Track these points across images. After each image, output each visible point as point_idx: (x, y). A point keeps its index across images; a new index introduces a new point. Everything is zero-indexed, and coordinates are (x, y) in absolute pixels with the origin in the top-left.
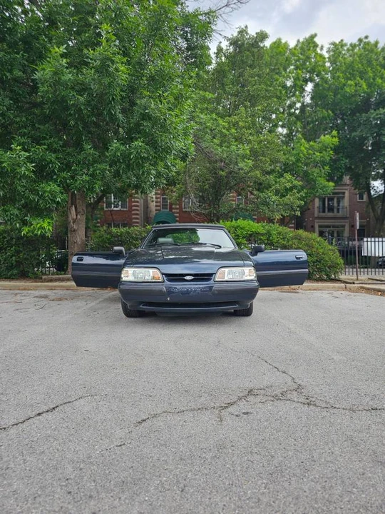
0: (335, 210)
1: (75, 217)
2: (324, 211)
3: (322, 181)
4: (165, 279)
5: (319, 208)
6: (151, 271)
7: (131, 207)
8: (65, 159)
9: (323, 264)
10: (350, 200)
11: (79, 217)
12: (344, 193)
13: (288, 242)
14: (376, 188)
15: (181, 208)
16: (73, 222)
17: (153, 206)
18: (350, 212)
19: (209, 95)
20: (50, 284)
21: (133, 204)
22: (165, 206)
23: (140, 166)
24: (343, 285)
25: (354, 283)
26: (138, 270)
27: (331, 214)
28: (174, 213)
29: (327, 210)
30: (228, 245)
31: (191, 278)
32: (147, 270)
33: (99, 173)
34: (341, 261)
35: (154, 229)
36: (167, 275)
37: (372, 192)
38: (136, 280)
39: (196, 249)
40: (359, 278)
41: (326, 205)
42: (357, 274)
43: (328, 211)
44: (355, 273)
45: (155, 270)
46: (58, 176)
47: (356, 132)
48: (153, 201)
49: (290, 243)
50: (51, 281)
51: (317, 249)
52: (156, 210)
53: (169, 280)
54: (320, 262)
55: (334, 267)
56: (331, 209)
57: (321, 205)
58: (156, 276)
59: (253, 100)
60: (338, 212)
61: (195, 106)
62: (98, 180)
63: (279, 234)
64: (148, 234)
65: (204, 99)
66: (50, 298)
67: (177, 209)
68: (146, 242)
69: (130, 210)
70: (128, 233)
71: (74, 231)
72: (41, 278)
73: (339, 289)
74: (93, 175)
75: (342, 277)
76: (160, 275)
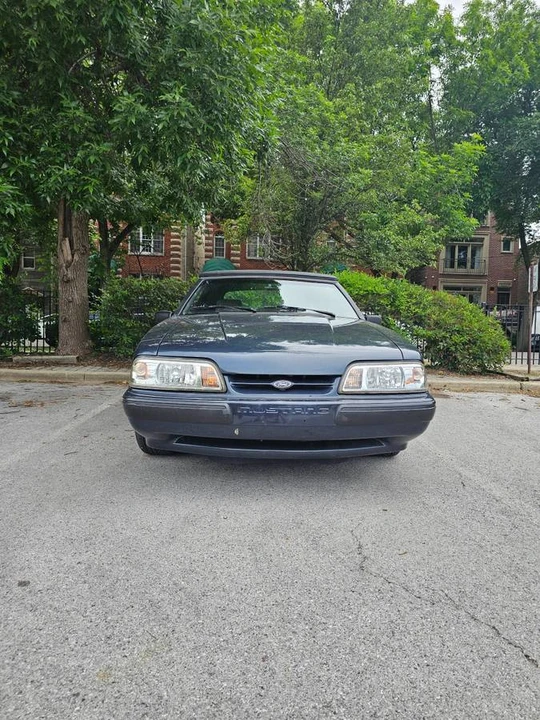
0: (469, 265)
1: (70, 258)
2: (452, 266)
3: (460, 215)
4: (229, 384)
5: (445, 260)
6: (198, 366)
7: (168, 251)
8: (25, 130)
9: (480, 347)
10: (491, 252)
11: (76, 257)
12: (482, 240)
13: (424, 309)
14: (532, 233)
15: (242, 255)
16: (67, 267)
17: (201, 250)
18: (490, 267)
19: (300, 59)
20: (23, 371)
21: (172, 246)
22: (219, 252)
23: (178, 149)
24: (517, 384)
25: (528, 380)
26: (168, 364)
27: (462, 271)
28: (234, 261)
29: (456, 264)
30: (346, 314)
31: (288, 384)
32: (188, 363)
33: (96, 161)
34: (507, 343)
35: (203, 279)
36: (234, 377)
37: (527, 239)
38: (164, 386)
39: (276, 319)
40: (532, 369)
41: (456, 257)
42: (528, 363)
43: (459, 265)
44: (525, 362)
45: (207, 365)
46: (12, 164)
47: (512, 144)
48: (200, 244)
49: (429, 311)
50: (27, 365)
51: (471, 322)
52: (206, 257)
53: (239, 388)
54: (475, 343)
55: (496, 352)
56: (462, 263)
57: (449, 257)
58: (210, 377)
59: (367, 74)
60: (472, 267)
61: (276, 74)
62: (94, 177)
63: (410, 296)
64: (192, 289)
65: (291, 66)
66: (14, 400)
67: (237, 255)
68: (188, 304)
69: (168, 255)
70: (160, 288)
71: (68, 281)
72: (11, 360)
73: (512, 390)
74: (83, 166)
75: (506, 368)
76: (217, 378)
